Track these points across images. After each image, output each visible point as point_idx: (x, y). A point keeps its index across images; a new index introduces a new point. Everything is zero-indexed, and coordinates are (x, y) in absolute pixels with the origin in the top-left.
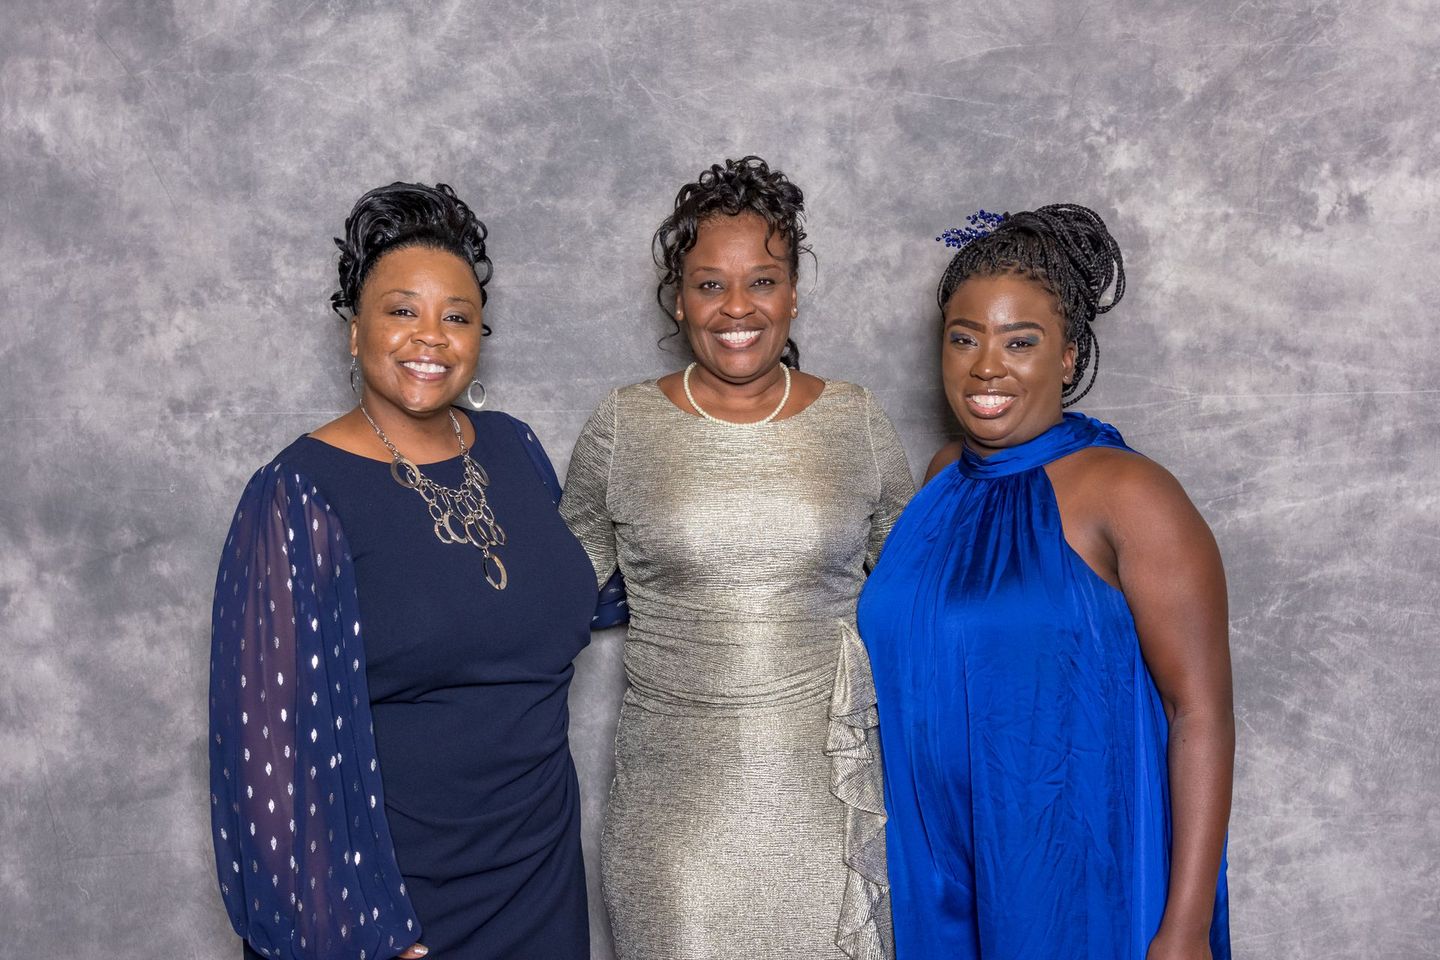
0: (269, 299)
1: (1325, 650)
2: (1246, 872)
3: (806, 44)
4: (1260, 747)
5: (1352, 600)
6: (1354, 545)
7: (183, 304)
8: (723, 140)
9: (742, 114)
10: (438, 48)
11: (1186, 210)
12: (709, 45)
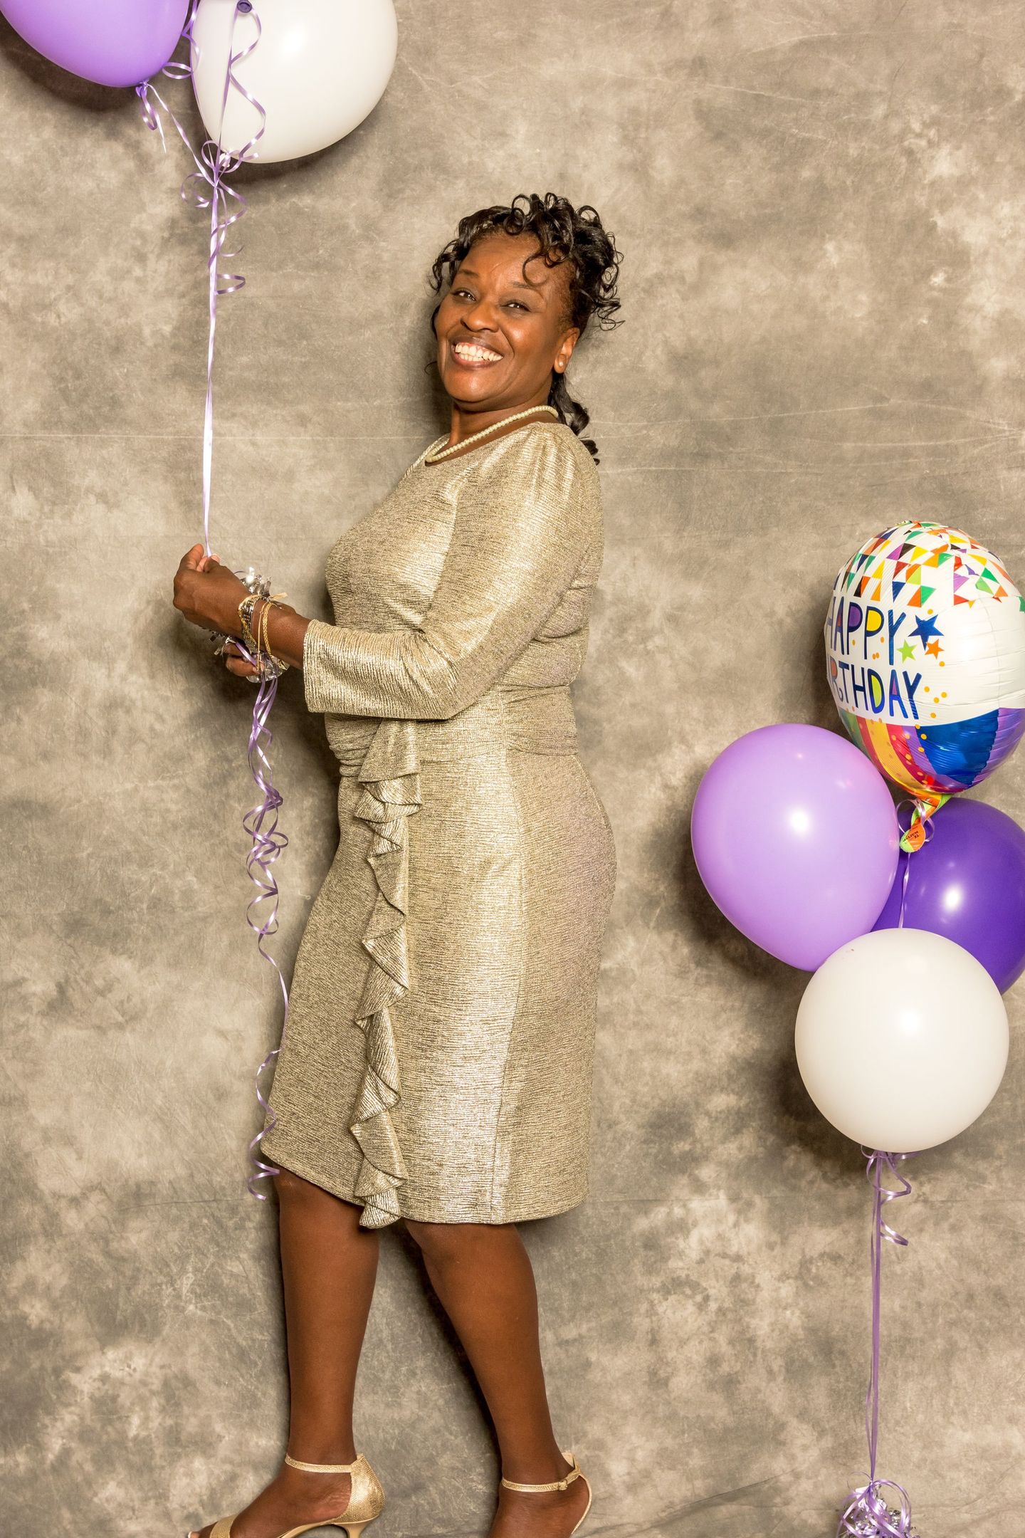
3: (598, 27)
8: (503, 134)
9: (524, 106)
11: (1012, 224)
12: (488, 25)
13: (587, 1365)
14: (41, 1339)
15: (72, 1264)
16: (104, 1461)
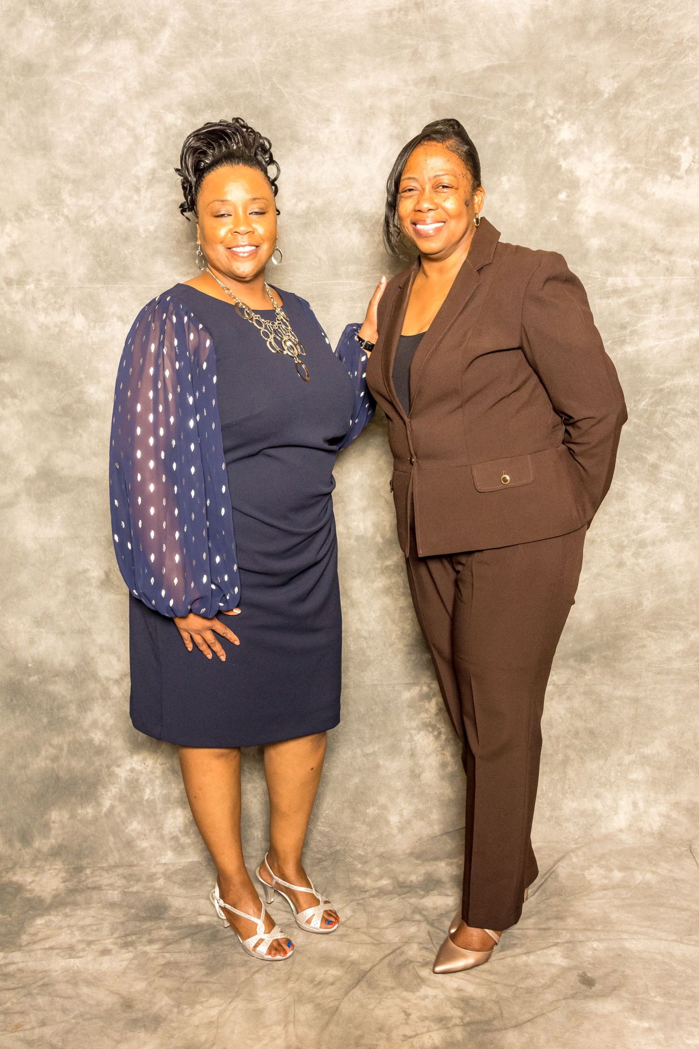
0: (61, 218)
1: (672, 427)
2: (622, 552)
3: (378, 60)
4: (633, 482)
5: (689, 398)
6: (692, 367)
7: (10, 220)
8: (328, 120)
9: (339, 105)
10: (157, 62)
11: (603, 165)
12: (319, 61)
13: (378, 766)
14: (99, 751)
15: (116, 713)
16: (132, 810)
